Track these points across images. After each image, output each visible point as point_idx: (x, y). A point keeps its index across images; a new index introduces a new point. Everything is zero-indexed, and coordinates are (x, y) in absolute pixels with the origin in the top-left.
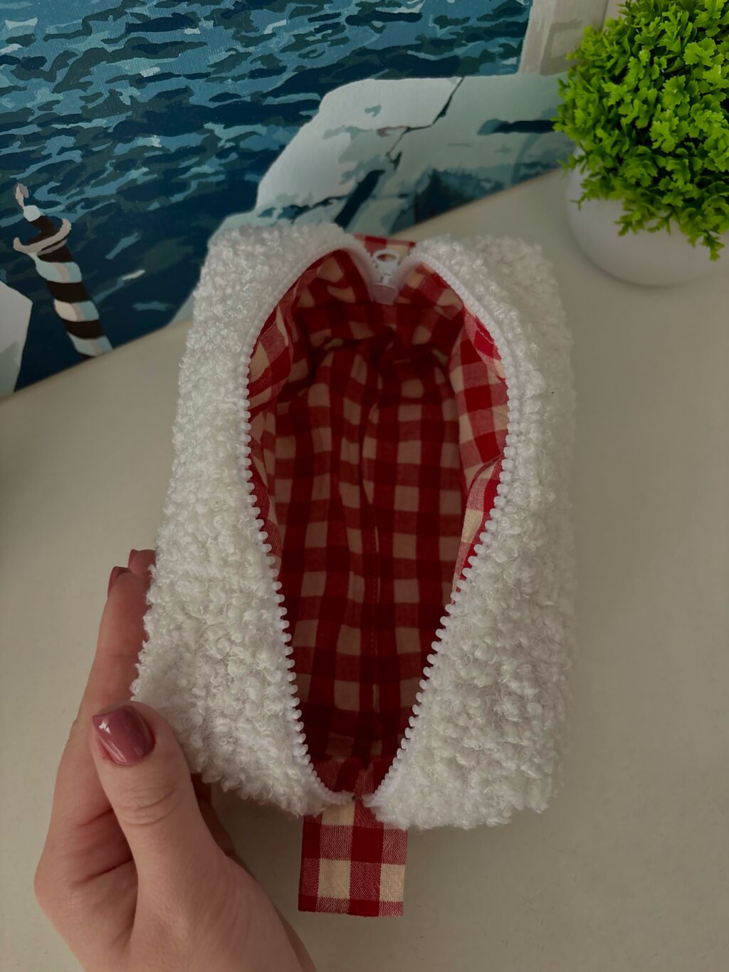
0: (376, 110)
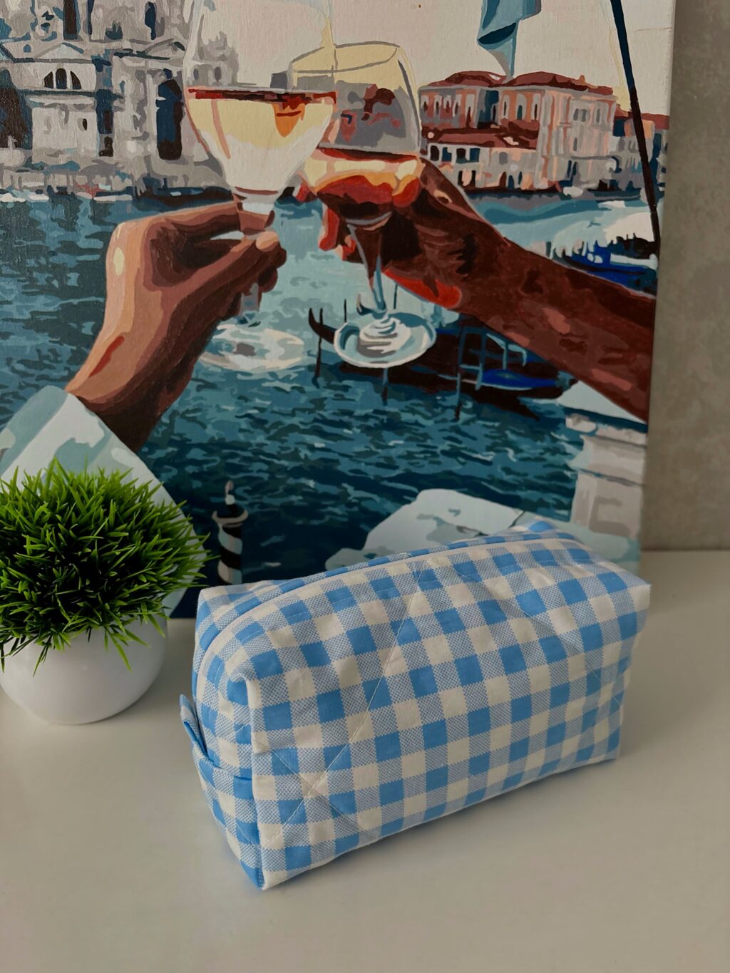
0: (457, 512)
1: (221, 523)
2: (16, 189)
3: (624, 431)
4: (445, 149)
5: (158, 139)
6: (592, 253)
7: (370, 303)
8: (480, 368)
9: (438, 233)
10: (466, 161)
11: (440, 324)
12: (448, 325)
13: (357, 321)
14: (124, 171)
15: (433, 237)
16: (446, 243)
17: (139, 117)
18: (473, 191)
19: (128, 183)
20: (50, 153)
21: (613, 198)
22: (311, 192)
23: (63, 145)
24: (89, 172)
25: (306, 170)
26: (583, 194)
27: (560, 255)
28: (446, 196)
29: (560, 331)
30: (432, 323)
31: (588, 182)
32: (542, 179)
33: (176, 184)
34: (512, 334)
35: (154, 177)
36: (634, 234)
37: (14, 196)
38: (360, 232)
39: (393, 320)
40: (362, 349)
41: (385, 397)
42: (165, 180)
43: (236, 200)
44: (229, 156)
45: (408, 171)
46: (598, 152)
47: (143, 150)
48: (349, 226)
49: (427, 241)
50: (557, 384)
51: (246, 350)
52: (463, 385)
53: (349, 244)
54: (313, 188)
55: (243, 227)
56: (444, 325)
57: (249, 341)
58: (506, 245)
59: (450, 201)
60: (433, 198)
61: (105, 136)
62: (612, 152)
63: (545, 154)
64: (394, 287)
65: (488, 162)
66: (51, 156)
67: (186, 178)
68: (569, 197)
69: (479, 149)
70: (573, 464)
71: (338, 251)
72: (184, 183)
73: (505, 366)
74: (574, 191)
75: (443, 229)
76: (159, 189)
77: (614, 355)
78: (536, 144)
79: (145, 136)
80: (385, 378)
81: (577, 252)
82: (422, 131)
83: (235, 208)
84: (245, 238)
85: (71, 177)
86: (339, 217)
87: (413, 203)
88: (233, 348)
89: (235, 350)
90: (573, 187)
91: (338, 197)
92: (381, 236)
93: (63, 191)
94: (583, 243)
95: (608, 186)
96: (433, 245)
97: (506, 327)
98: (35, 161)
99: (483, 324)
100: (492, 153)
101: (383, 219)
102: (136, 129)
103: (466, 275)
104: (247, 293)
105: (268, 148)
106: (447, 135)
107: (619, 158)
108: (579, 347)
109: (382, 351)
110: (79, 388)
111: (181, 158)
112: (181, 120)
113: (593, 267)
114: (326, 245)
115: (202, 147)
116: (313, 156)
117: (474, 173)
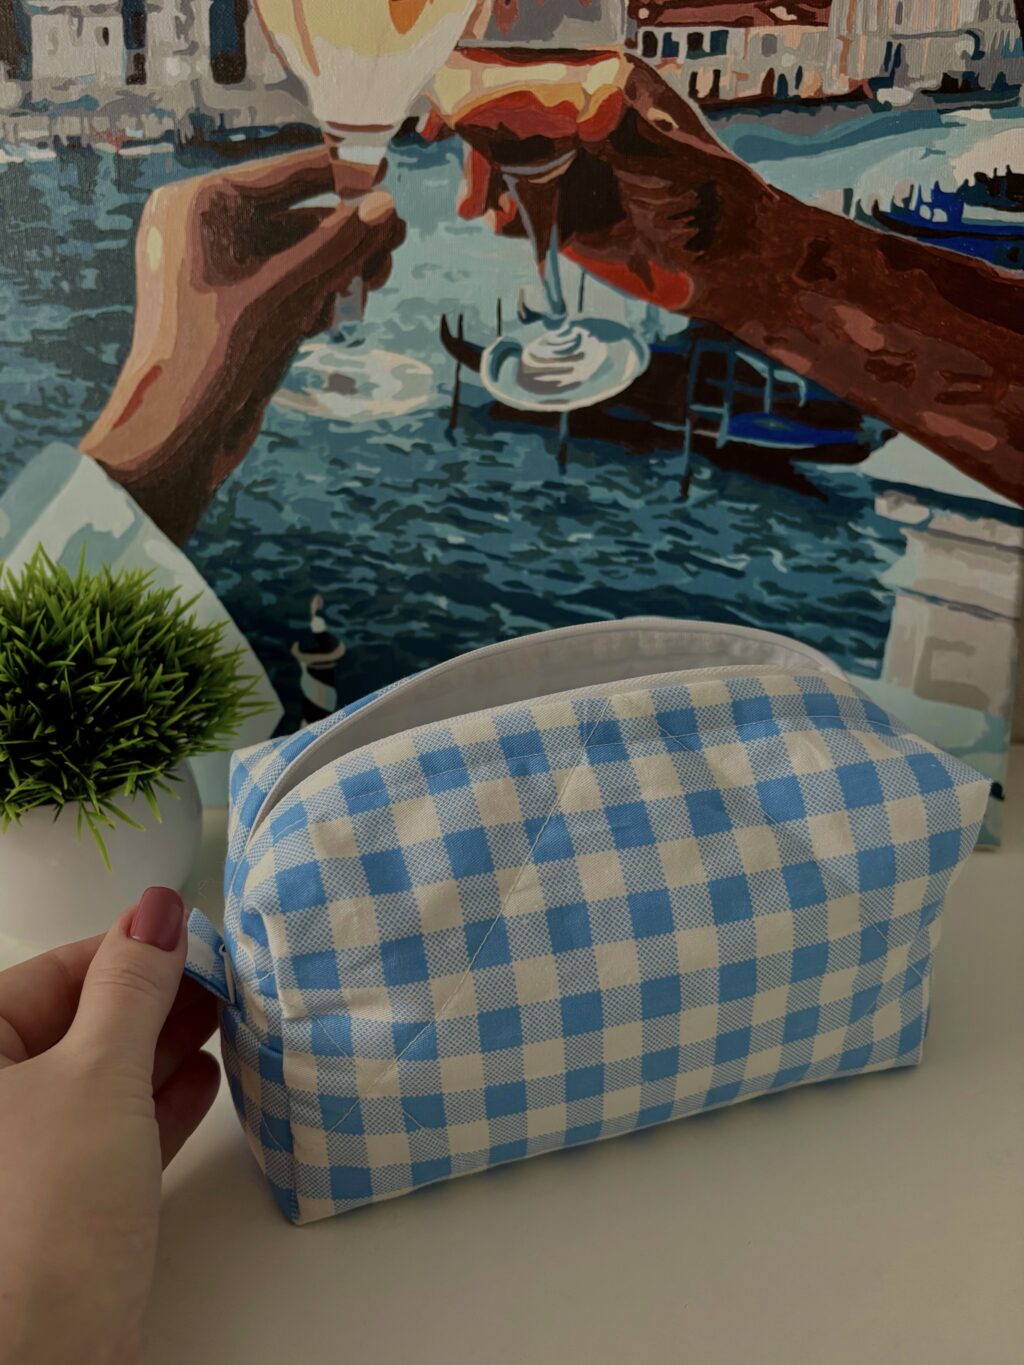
1: (305, 661)
2: (10, 143)
3: (981, 522)
4: (668, 36)
5: (212, 52)
6: (927, 204)
7: (539, 303)
8: (724, 411)
9: (656, 183)
10: (705, 55)
11: (657, 337)
12: (671, 337)
13: (519, 333)
14: (162, 105)
15: (646, 189)
16: (668, 200)
17: (183, 18)
18: (716, 106)
19: (168, 124)
20: (57, 85)
21: (969, 104)
22: (445, 125)
23: (75, 72)
24: (114, 111)
25: (437, 86)
26: (913, 100)
27: (868, 211)
28: (668, 118)
29: (866, 346)
30: (644, 334)
31: (922, 78)
32: (838, 77)
33: (238, 123)
34: (779, 353)
35: (206, 113)
36: (1008, 167)
37: (8, 153)
38: (524, 187)
39: (577, 330)
40: (527, 380)
41: (562, 461)
42: (222, 116)
43: (329, 142)
44: (317, 72)
45: (605, 78)
46: (941, 24)
47: (189, 71)
48: (506, 177)
49: (634, 198)
50: (861, 439)
51: (343, 384)
52: (696, 439)
53: (506, 207)
54: (448, 116)
55: (338, 186)
56: (663, 338)
57: (347, 370)
58: (770, 197)
59: (675, 125)
60: (645, 122)
61: (134, 52)
62: (965, 24)
63: (844, 33)
64: (580, 276)
65: (742, 55)
66: (59, 88)
67: (252, 111)
68: (887, 106)
69: (727, 32)
70: (887, 578)
71: (487, 221)
72: (249, 119)
73: (767, 408)
74: (896, 96)
75: (662, 177)
76: (214, 132)
77: (965, 387)
78: (827, 16)
79: (193, 48)
80: (564, 428)
81: (901, 204)
82: (629, 7)
83: (326, 155)
84: (342, 204)
85: (86, 120)
86: (491, 163)
87: (612, 133)
88: (322, 382)
89: (325, 385)
90: (895, 88)
91: (488, 130)
92: (558, 192)
93: (75, 143)
94: (912, 187)
95: (960, 83)
96: (643, 202)
97: (770, 341)
98: (36, 98)
99: (729, 336)
100: (750, 36)
101: (562, 164)
102: (179, 37)
103: (701, 253)
104: (345, 293)
105: (378, 56)
106: (671, 11)
107: (979, 34)
108: (901, 374)
109: (558, 382)
110: (98, 447)
111: (246, 80)
112: (244, 19)
113: (928, 230)
114: (469, 210)
115: (277, 60)
116: (450, 63)
117: (717, 74)
